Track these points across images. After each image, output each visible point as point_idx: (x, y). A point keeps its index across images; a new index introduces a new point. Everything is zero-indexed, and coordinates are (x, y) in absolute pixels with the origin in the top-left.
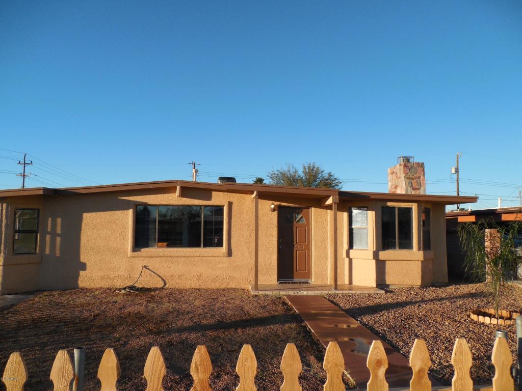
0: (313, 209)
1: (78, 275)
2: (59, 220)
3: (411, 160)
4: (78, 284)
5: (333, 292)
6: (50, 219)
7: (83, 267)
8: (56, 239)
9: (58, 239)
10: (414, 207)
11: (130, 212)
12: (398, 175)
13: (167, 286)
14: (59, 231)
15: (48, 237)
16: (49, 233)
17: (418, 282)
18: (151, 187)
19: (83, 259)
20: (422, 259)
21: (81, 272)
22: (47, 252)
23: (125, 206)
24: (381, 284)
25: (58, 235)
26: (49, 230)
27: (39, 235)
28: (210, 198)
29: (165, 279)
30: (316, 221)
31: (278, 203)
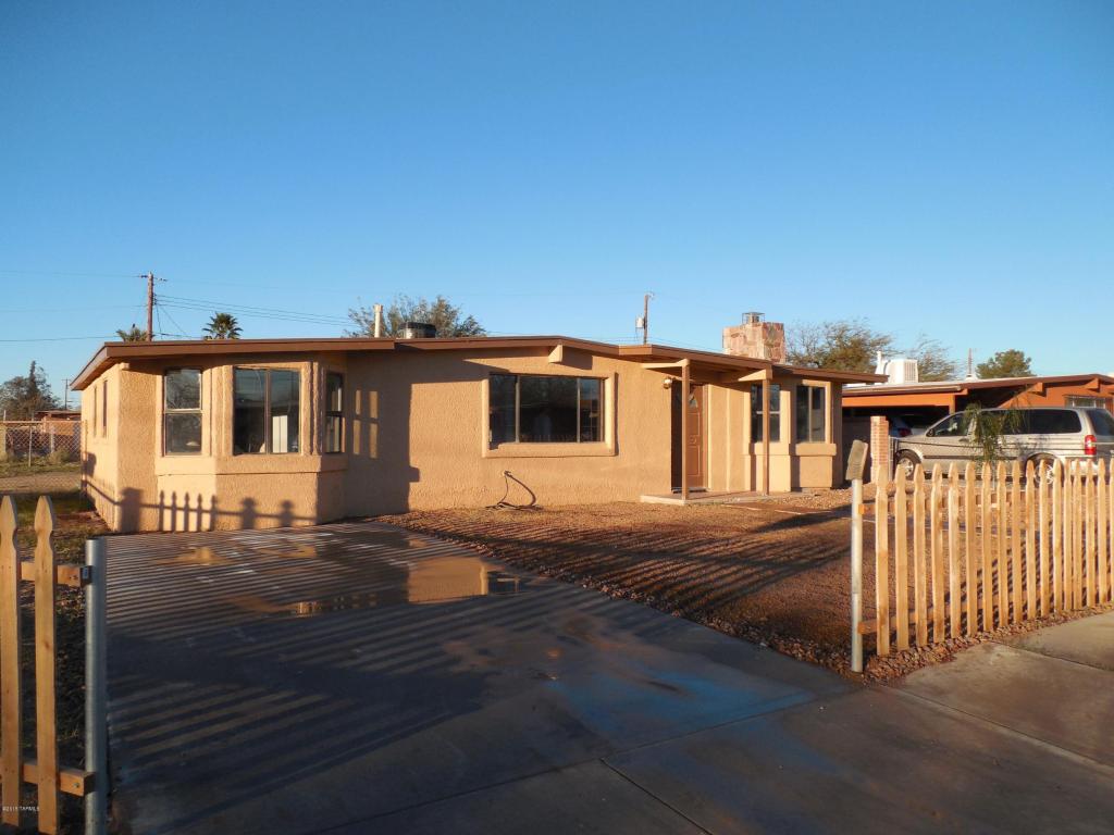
0: (710, 386)
1: (407, 489)
2: (374, 396)
3: (761, 318)
4: (407, 504)
5: (767, 497)
6: (358, 393)
7: (414, 475)
8: (369, 428)
9: (374, 428)
10: (827, 386)
11: (484, 384)
12: (749, 339)
13: (537, 503)
14: (374, 414)
15: (357, 424)
16: (357, 418)
17: (830, 484)
18: (523, 344)
19: (414, 462)
20: (834, 453)
21: (412, 484)
22: (356, 451)
23: (476, 374)
24: (796, 487)
25: (374, 421)
26: (358, 412)
27: (344, 420)
28: (589, 367)
29: (534, 491)
30: (713, 403)
31: (672, 377)
